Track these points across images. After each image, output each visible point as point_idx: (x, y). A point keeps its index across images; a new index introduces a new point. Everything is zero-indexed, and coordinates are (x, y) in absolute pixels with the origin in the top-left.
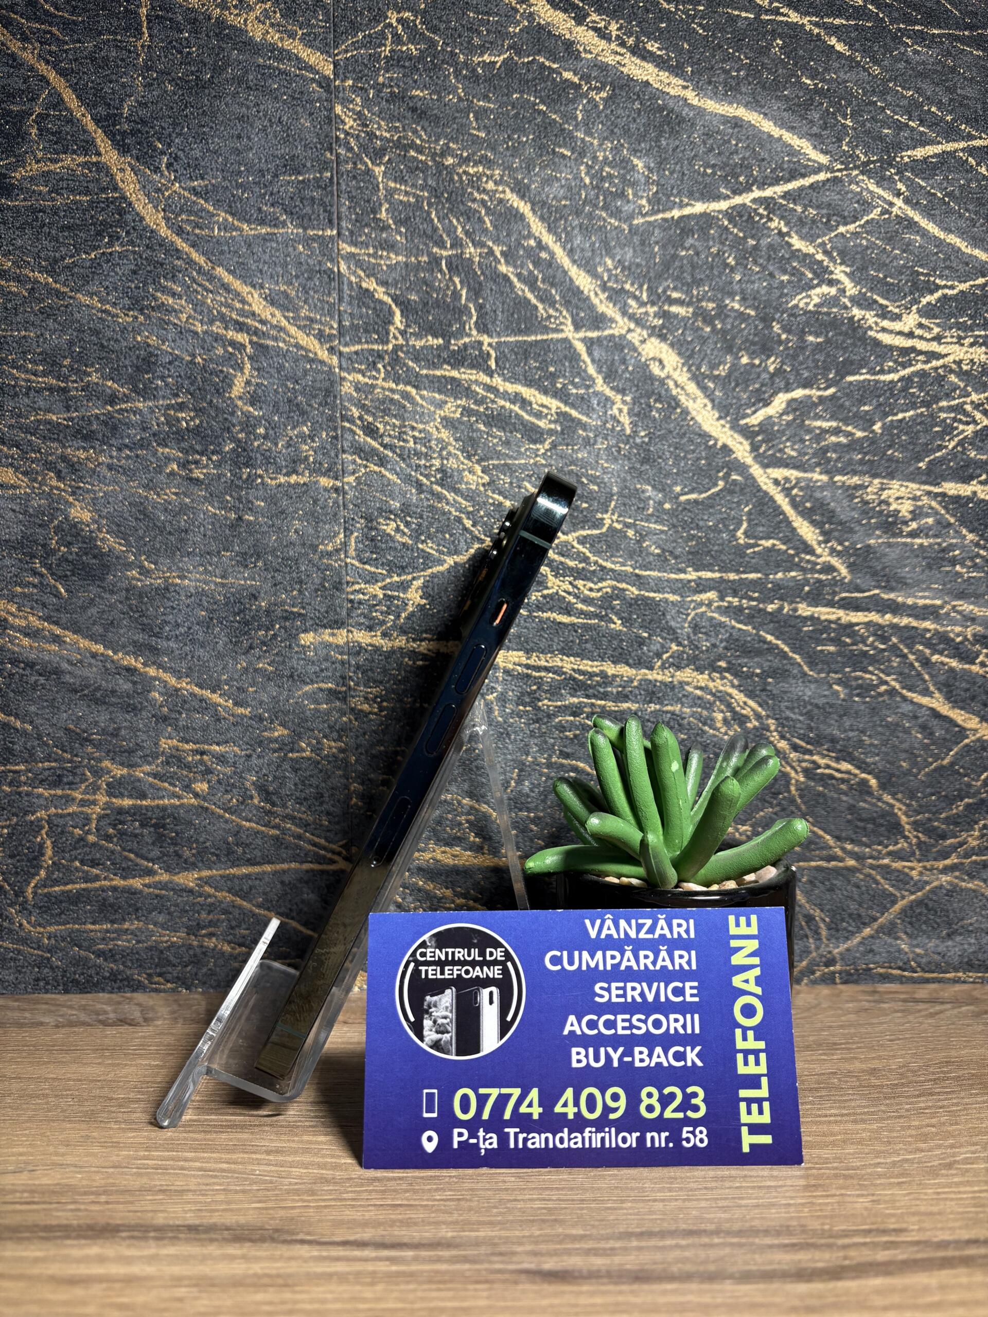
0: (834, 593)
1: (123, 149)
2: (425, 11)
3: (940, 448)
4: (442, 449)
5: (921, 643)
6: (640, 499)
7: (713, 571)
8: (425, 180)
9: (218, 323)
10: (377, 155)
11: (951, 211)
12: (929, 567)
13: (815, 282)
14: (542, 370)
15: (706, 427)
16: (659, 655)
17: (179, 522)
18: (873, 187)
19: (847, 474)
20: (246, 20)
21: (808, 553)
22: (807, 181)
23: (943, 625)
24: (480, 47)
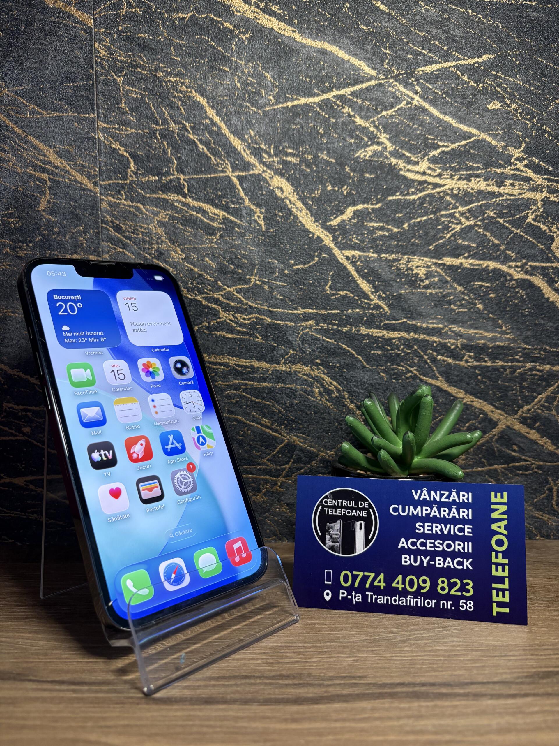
0: (381, 321)
3: (442, 238)
4: (159, 238)
5: (431, 349)
6: (271, 268)
7: (313, 309)
8: (146, 86)
9: (30, 168)
10: (119, 71)
11: (447, 102)
12: (436, 306)
13: (369, 143)
14: (214, 194)
15: (307, 226)
16: (283, 356)
17: (11, 281)
18: (402, 89)
19: (388, 253)
21: (365, 299)
22: (364, 86)
23: (444, 339)
24: (177, 9)
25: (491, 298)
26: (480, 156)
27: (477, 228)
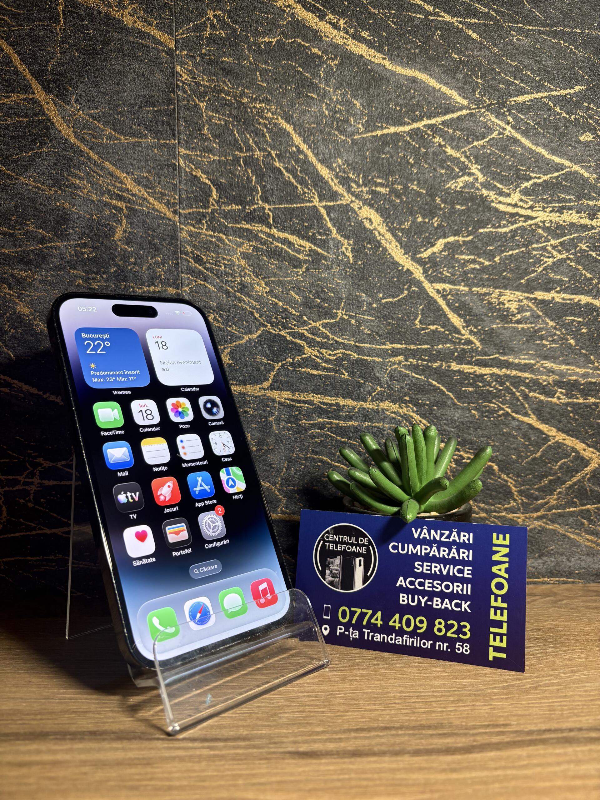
0: (472, 357)
1: (49, 91)
2: (230, 11)
3: (534, 271)
4: (242, 271)
5: (523, 386)
6: (358, 301)
7: (402, 344)
8: (230, 112)
9: (106, 195)
10: (202, 96)
11: (539, 133)
12: (527, 341)
13: (460, 174)
14: (301, 224)
15: (397, 259)
16: (370, 394)
18: (493, 119)
19: (479, 287)
20: (122, 15)
21: (456, 333)
22: (455, 115)
23: (536, 375)
24: (262, 33)
25: (584, 333)
26: (573, 188)
27: (569, 262)
